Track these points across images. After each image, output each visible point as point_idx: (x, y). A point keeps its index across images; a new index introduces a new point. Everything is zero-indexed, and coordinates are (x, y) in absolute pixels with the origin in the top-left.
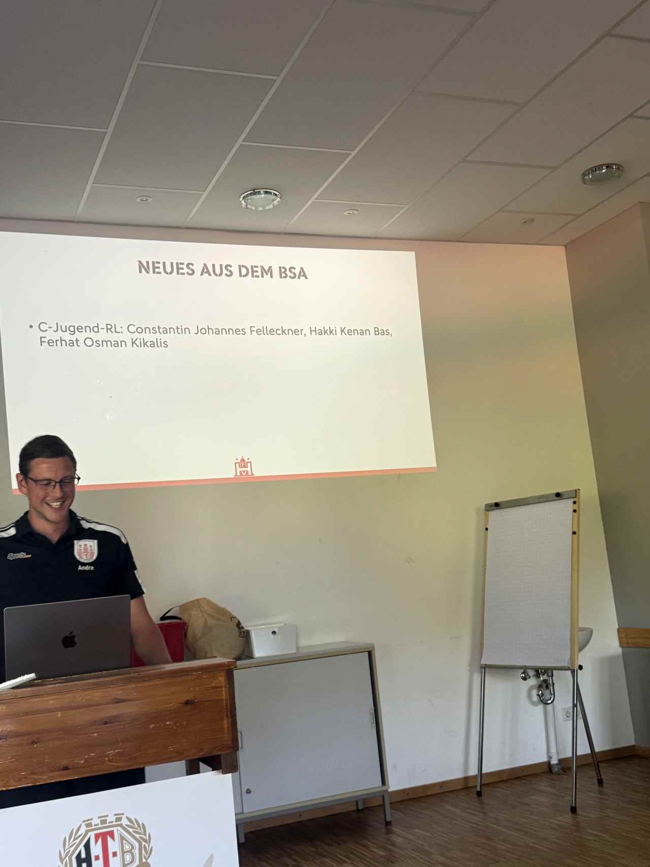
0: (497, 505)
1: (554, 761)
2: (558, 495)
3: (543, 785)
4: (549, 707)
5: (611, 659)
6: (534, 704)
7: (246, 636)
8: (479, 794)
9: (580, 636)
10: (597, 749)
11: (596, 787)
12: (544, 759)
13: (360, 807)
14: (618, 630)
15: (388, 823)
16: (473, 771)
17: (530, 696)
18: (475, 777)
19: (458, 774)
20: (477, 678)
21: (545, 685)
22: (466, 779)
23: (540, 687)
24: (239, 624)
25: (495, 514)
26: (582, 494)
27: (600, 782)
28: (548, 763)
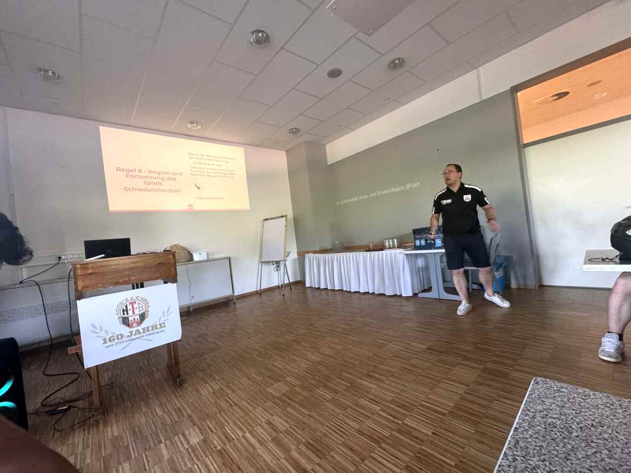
0: (266, 219)
1: (280, 285)
2: (282, 216)
3: (277, 291)
4: (279, 272)
5: (295, 259)
6: (275, 271)
7: (191, 255)
8: (260, 294)
9: (287, 254)
10: (290, 281)
11: (290, 290)
12: (277, 285)
13: (227, 300)
14: (298, 253)
15: (234, 303)
16: (259, 289)
17: (274, 269)
18: (259, 291)
19: (255, 290)
20: (260, 265)
21: (278, 266)
22: (257, 291)
23: (277, 267)
24: (189, 252)
25: (266, 222)
26: (288, 217)
27: (291, 289)
28: (279, 286)
